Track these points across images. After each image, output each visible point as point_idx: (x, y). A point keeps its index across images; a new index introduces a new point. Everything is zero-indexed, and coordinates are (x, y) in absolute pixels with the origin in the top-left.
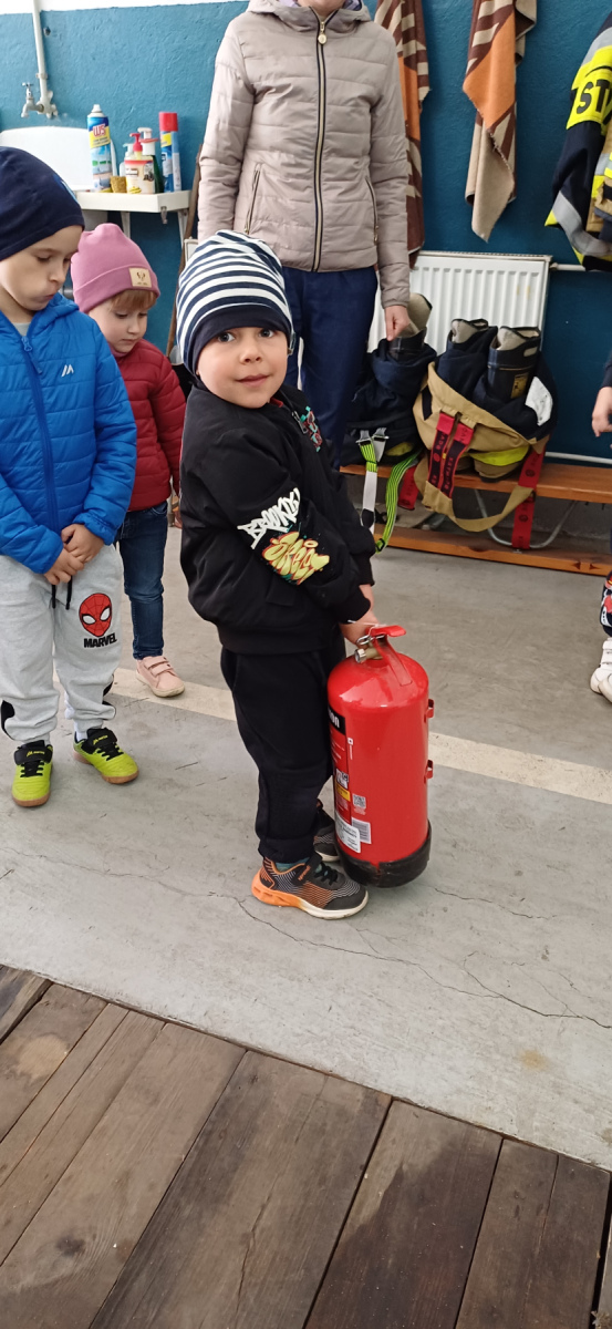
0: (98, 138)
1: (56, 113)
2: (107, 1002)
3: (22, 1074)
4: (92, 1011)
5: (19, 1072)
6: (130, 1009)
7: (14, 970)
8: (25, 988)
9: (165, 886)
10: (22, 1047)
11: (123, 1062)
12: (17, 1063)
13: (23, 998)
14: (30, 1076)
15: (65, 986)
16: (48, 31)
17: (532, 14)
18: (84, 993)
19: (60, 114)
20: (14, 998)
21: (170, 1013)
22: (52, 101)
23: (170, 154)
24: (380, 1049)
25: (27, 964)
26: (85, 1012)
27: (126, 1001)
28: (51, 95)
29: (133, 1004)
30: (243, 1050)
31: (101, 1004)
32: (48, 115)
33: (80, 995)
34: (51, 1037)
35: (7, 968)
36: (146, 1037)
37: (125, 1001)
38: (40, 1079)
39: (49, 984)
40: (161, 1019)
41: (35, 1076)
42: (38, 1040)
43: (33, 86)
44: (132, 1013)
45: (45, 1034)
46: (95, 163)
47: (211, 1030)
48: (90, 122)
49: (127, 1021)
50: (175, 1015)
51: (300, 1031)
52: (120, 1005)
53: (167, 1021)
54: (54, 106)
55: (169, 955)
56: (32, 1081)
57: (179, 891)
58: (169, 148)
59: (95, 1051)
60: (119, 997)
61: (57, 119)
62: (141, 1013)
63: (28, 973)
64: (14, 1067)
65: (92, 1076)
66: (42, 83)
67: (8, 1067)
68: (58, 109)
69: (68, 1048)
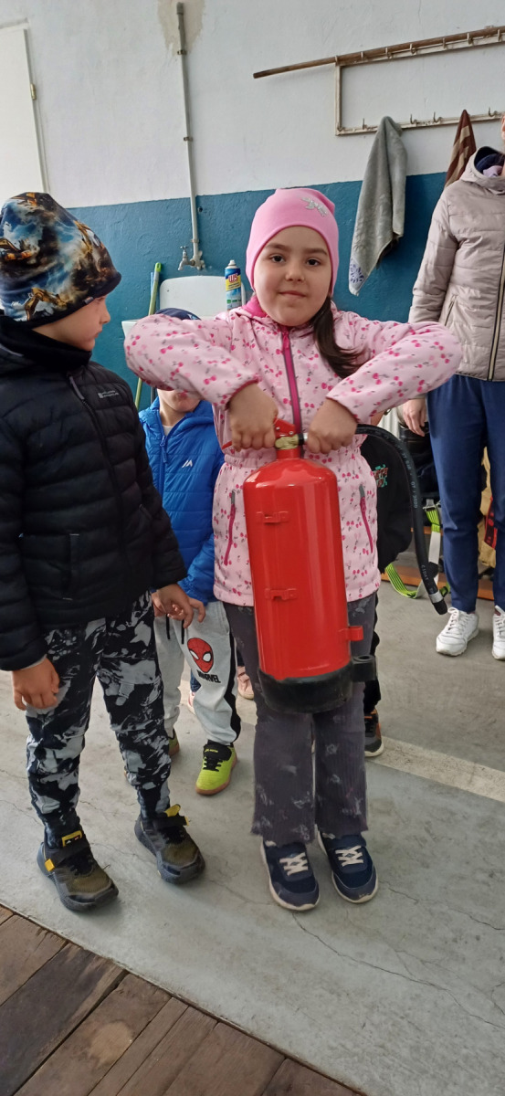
0: (233, 283)
1: (204, 266)
2: (171, 995)
3: (93, 1057)
4: (157, 1003)
5: (90, 1055)
6: (190, 1005)
7: (99, 958)
8: (106, 975)
9: (231, 890)
10: (95, 1031)
11: (178, 1056)
12: (89, 1045)
13: (103, 985)
14: (98, 1060)
15: (138, 977)
16: (201, 209)
18: (153, 985)
19: (207, 267)
20: (95, 984)
21: (223, 1012)
22: (202, 258)
24: (407, 1072)
25: (110, 952)
28: (201, 253)
29: (192, 1000)
30: (282, 1057)
31: (166, 997)
32: (198, 268)
33: (149, 987)
34: (120, 1024)
35: (94, 955)
36: (200, 1034)
37: (186, 996)
38: (107, 1064)
39: (126, 973)
40: (213, 1017)
41: (102, 1061)
42: (110, 1025)
43: (189, 248)
44: (191, 1009)
45: (117, 1020)
46: (229, 301)
47: (257, 1034)
48: (227, 273)
49: (186, 1016)
50: (226, 1015)
51: (334, 1045)
52: (181, 1000)
53: (219, 1021)
54: (202, 262)
55: (227, 957)
56: (99, 1065)
59: (156, 1042)
60: (181, 992)
61: (205, 270)
62: (199, 1009)
63: (109, 962)
64: (87, 1049)
65: (150, 1067)
66: (195, 246)
67: (82, 1049)
68: (205, 263)
69: (133, 1036)
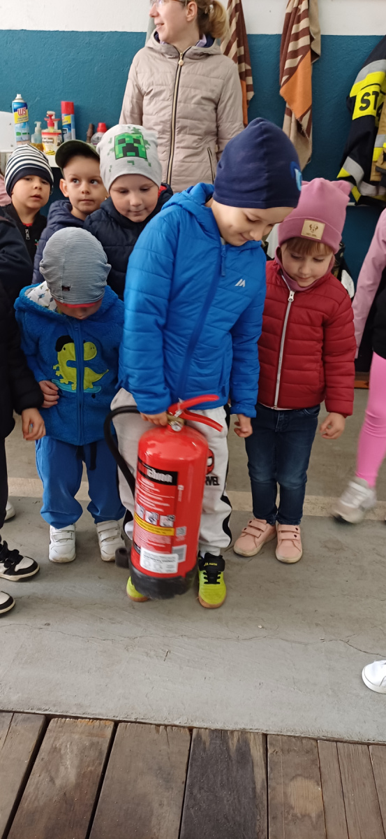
0: (22, 117)
2: (316, 740)
3: (304, 816)
4: (312, 749)
5: (299, 815)
6: (337, 742)
7: (232, 732)
8: (251, 743)
9: (287, 641)
10: (285, 793)
11: (364, 784)
12: (292, 808)
13: (258, 753)
14: (310, 817)
15: (278, 735)
17: (318, 51)
18: (295, 737)
20: (250, 755)
21: (367, 736)
23: (70, 129)
25: (236, 723)
26: (307, 752)
27: (330, 736)
29: (336, 736)
31: (314, 743)
33: (294, 740)
34: (299, 779)
35: (226, 731)
36: (365, 761)
38: (319, 816)
39: (265, 736)
40: (361, 743)
41: (313, 815)
42: (292, 783)
44: (339, 744)
45: (294, 778)
46: (18, 134)
48: (15, 106)
49: (341, 751)
50: (371, 737)
52: (327, 740)
53: (368, 744)
55: (330, 692)
56: (314, 820)
57: (300, 643)
58: (69, 125)
59: (338, 782)
60: (323, 734)
62: (345, 742)
63: (244, 731)
64: (291, 811)
65: (352, 803)
67: (289, 814)
69: (318, 784)
